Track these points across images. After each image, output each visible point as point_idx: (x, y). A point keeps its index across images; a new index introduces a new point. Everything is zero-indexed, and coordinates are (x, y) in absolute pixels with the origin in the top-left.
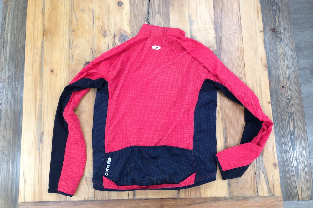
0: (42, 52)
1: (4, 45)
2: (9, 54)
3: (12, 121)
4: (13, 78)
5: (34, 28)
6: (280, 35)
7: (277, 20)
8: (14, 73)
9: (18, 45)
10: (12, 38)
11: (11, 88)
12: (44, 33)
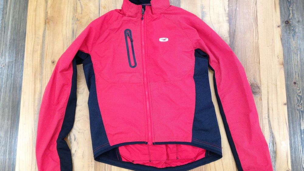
0: (43, 42)
1: (5, 29)
2: (10, 40)
3: (10, 110)
4: (13, 65)
5: (36, 15)
6: (294, 28)
7: (291, 12)
8: (14, 59)
9: (20, 30)
10: (14, 23)
11: (11, 75)
12: (46, 22)
